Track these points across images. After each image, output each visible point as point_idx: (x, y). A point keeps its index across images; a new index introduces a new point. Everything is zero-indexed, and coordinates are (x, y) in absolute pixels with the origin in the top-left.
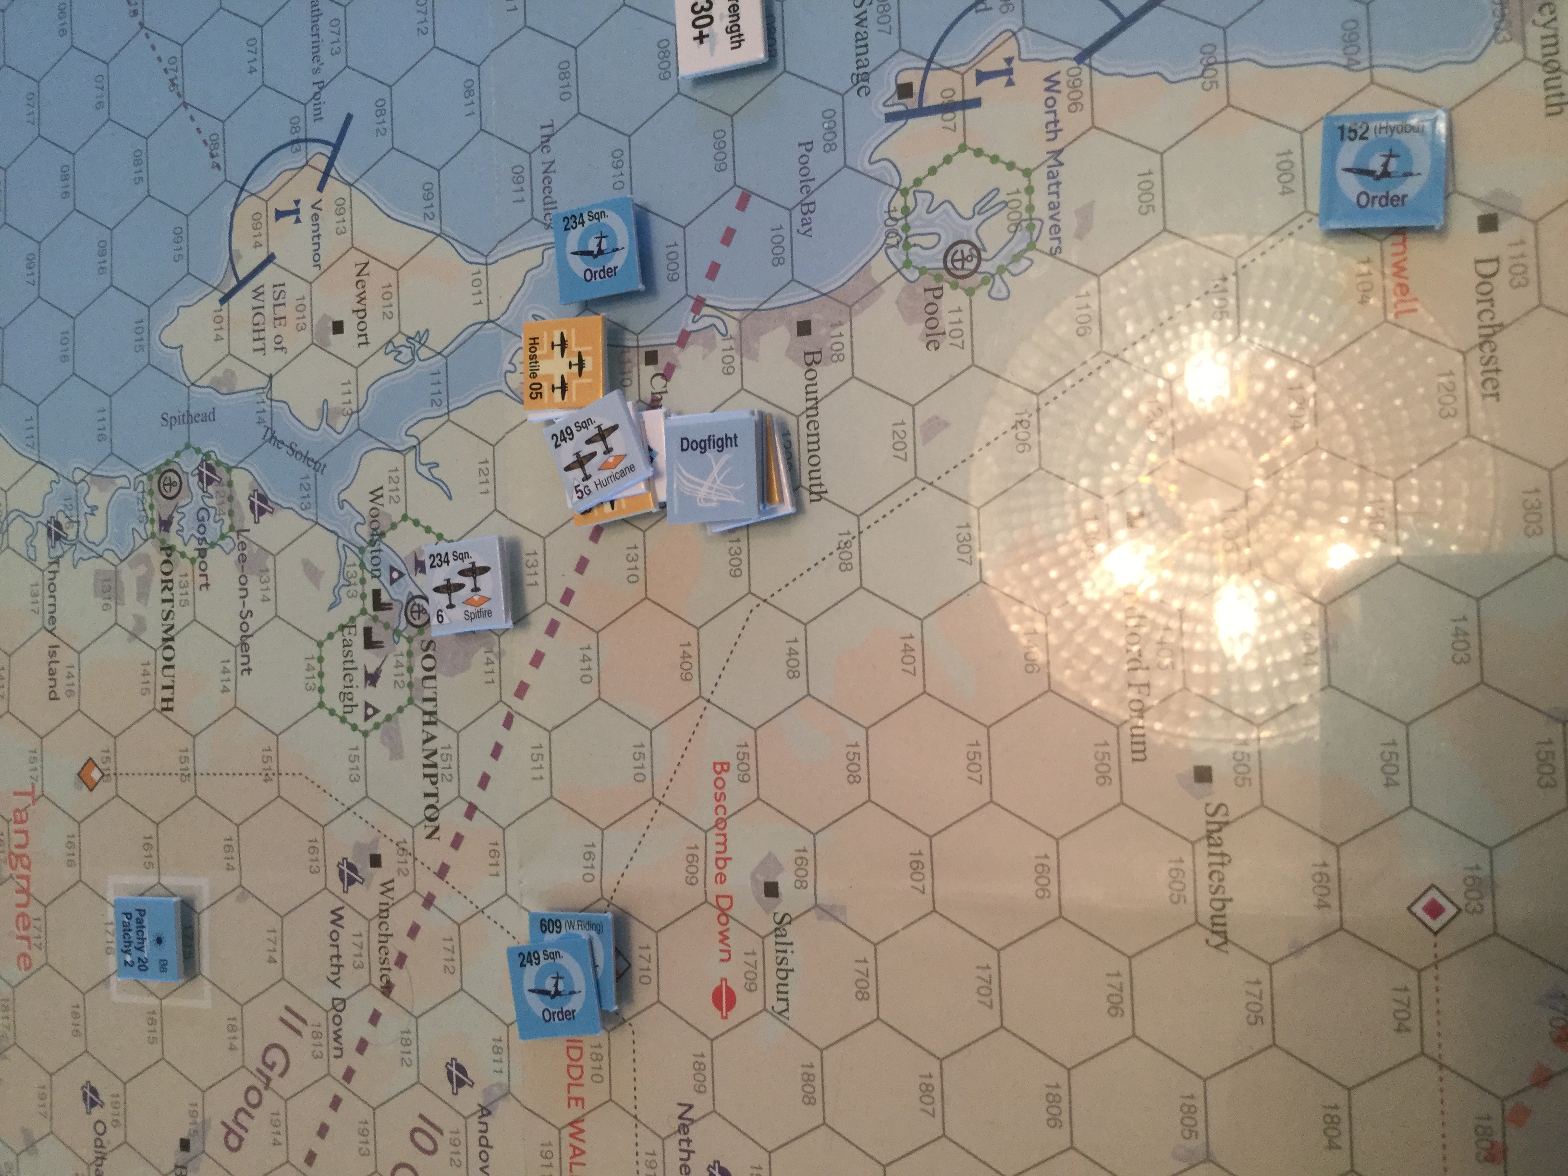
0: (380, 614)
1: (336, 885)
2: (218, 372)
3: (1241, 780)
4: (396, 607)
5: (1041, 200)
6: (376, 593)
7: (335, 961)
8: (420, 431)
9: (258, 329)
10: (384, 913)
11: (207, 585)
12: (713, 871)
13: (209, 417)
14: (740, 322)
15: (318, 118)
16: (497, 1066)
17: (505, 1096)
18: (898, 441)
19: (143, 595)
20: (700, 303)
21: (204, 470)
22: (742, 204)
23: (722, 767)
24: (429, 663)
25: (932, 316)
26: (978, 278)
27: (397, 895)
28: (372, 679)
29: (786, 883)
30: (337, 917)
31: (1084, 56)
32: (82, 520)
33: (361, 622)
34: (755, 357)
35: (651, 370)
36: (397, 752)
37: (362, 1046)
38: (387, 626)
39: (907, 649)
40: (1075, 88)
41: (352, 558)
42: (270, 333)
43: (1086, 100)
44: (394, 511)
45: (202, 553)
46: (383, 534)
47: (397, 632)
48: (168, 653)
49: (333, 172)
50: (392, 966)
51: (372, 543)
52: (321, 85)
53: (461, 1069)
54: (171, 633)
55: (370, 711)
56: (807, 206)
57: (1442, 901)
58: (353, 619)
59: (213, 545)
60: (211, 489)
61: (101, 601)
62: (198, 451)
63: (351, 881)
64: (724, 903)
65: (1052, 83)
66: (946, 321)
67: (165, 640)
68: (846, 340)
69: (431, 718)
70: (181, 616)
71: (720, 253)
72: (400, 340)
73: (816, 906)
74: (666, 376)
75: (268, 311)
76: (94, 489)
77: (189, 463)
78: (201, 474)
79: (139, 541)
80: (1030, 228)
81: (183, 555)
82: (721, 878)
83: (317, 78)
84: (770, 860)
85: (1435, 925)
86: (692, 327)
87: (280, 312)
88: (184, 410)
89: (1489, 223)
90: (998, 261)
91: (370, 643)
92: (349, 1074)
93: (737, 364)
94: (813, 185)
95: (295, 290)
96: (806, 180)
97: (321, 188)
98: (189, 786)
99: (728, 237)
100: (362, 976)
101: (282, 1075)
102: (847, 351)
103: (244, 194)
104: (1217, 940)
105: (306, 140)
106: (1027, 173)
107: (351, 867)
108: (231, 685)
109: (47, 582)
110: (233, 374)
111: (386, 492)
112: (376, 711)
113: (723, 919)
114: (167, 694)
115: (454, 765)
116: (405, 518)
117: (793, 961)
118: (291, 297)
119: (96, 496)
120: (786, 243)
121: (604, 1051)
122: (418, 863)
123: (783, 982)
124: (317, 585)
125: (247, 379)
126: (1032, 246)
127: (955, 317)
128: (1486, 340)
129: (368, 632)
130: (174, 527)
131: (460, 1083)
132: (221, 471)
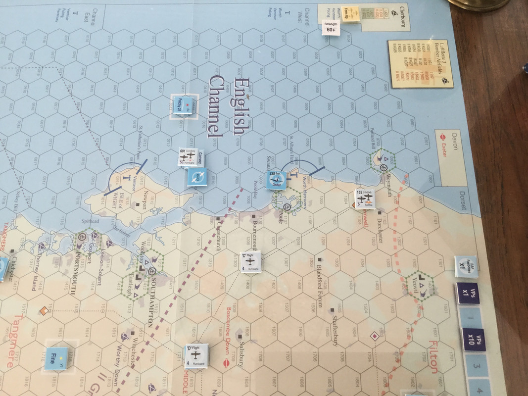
0: (141, 271)
1: (120, 340)
2: (101, 211)
3: (339, 311)
4: (146, 270)
5: (302, 198)
6: (141, 267)
7: (118, 360)
8: (158, 230)
9: (115, 203)
10: (134, 347)
11: (90, 263)
12: (226, 333)
13: (98, 222)
14: (239, 213)
15: (138, 159)
16: (164, 385)
17: (165, 392)
18: (273, 240)
19: (69, 264)
20: (230, 209)
21: (94, 234)
22: (241, 190)
23: (229, 309)
24: (154, 284)
25: (281, 217)
26: (290, 211)
27: (138, 342)
28: (137, 287)
29: (243, 335)
30: (119, 348)
31: (311, 175)
32: (51, 244)
33: (135, 274)
34: (242, 221)
35: (218, 221)
36: (142, 305)
37: (123, 382)
38: (143, 275)
39: (274, 283)
40: (309, 180)
41: (135, 258)
42: (118, 204)
43: (311, 182)
44: (148, 248)
45: (90, 255)
46: (144, 253)
47: (146, 276)
48: (75, 279)
49: (141, 171)
50: (135, 360)
51: (141, 255)
52: (140, 152)
53: (153, 386)
54: (77, 274)
55: (136, 295)
56: (256, 193)
57: (376, 335)
58: (133, 272)
59: (93, 253)
60: (95, 239)
61: (54, 265)
62: (92, 229)
63: (125, 339)
64: (228, 340)
65: (305, 178)
66: (283, 218)
67: (74, 276)
68: (263, 219)
69: (153, 297)
70: (80, 270)
71: (236, 200)
72: (155, 209)
73: (251, 340)
74: (222, 223)
75: (118, 199)
76: (57, 236)
77: (89, 232)
78: (92, 235)
79: (69, 250)
80: (300, 203)
81: (83, 255)
82: (228, 334)
83: (139, 150)
84: (240, 330)
85: (375, 339)
86: (228, 213)
87: (121, 199)
88: (89, 219)
89: (380, 213)
90: (294, 208)
91: (137, 278)
92: (118, 390)
93: (238, 222)
94: (257, 189)
95: (126, 195)
96: (255, 188)
97: (137, 174)
98: (78, 314)
99: (238, 196)
100: (126, 363)
101: (96, 392)
102: (263, 222)
103: (115, 172)
104: (335, 344)
105: (134, 163)
106: (300, 193)
107: (125, 335)
108: (94, 288)
109: (36, 259)
110: (105, 212)
111: (146, 243)
112: (137, 295)
113: (227, 344)
114: (73, 290)
115: (158, 308)
116: (151, 249)
117: (244, 353)
118: (125, 197)
119: (57, 238)
120: (251, 199)
121: (194, 379)
122: (145, 334)
123: (241, 358)
124: (124, 264)
125: (109, 214)
126: (301, 206)
127: (285, 218)
128: (380, 233)
129: (137, 276)
130: (82, 247)
131: (152, 390)
132: (99, 235)
